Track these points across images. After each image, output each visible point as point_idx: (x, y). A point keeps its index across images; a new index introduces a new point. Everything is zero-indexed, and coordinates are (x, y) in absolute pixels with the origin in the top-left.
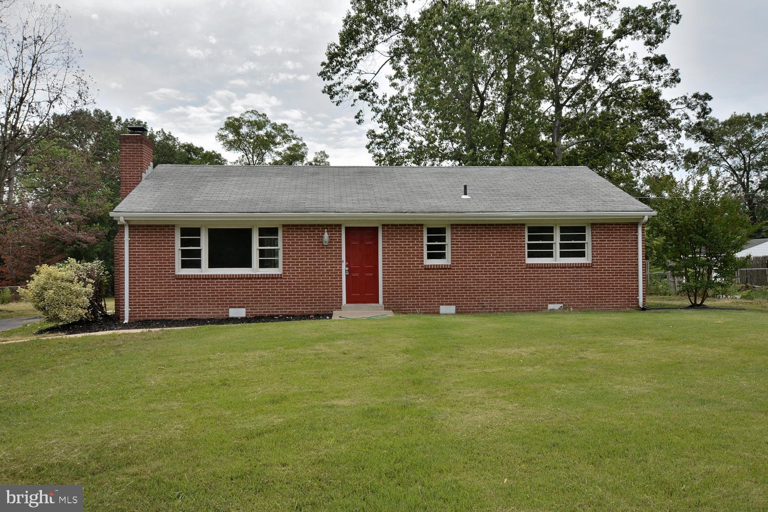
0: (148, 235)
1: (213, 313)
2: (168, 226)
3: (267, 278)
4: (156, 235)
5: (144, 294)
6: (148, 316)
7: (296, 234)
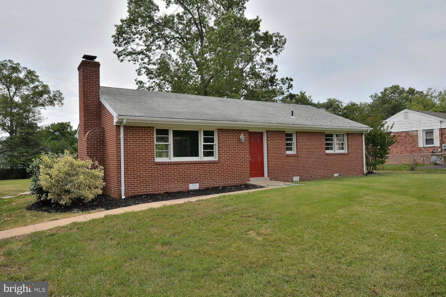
0: (136, 133)
1: (180, 187)
2: (150, 127)
3: (211, 163)
4: (142, 133)
5: (135, 176)
6: (137, 192)
7: (226, 135)
